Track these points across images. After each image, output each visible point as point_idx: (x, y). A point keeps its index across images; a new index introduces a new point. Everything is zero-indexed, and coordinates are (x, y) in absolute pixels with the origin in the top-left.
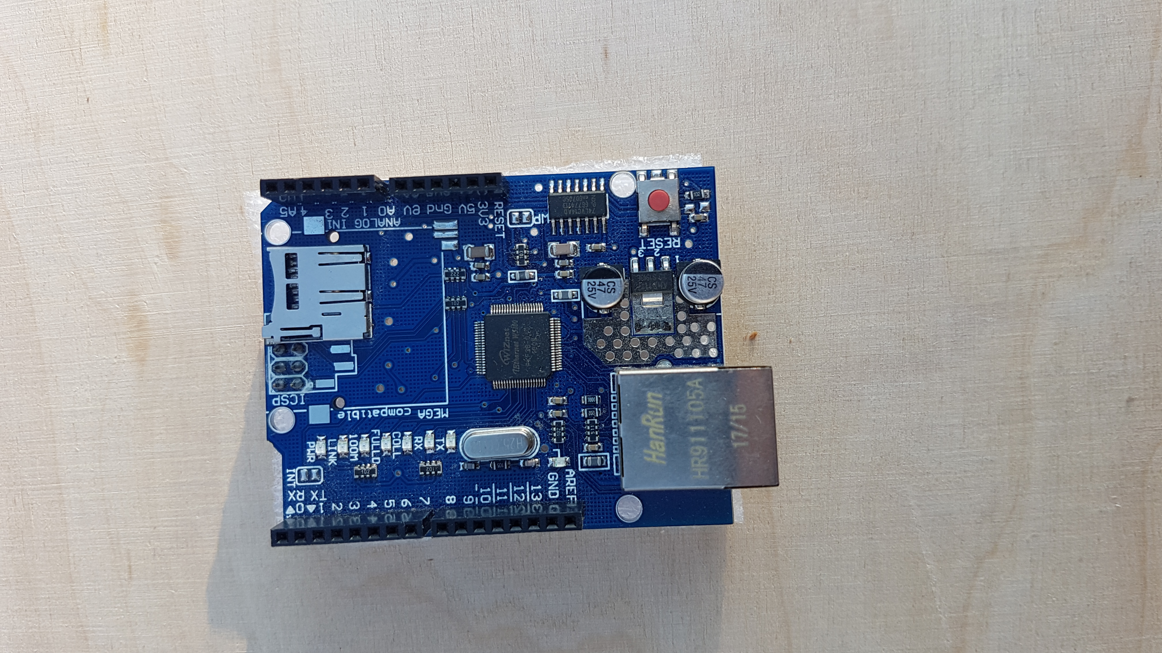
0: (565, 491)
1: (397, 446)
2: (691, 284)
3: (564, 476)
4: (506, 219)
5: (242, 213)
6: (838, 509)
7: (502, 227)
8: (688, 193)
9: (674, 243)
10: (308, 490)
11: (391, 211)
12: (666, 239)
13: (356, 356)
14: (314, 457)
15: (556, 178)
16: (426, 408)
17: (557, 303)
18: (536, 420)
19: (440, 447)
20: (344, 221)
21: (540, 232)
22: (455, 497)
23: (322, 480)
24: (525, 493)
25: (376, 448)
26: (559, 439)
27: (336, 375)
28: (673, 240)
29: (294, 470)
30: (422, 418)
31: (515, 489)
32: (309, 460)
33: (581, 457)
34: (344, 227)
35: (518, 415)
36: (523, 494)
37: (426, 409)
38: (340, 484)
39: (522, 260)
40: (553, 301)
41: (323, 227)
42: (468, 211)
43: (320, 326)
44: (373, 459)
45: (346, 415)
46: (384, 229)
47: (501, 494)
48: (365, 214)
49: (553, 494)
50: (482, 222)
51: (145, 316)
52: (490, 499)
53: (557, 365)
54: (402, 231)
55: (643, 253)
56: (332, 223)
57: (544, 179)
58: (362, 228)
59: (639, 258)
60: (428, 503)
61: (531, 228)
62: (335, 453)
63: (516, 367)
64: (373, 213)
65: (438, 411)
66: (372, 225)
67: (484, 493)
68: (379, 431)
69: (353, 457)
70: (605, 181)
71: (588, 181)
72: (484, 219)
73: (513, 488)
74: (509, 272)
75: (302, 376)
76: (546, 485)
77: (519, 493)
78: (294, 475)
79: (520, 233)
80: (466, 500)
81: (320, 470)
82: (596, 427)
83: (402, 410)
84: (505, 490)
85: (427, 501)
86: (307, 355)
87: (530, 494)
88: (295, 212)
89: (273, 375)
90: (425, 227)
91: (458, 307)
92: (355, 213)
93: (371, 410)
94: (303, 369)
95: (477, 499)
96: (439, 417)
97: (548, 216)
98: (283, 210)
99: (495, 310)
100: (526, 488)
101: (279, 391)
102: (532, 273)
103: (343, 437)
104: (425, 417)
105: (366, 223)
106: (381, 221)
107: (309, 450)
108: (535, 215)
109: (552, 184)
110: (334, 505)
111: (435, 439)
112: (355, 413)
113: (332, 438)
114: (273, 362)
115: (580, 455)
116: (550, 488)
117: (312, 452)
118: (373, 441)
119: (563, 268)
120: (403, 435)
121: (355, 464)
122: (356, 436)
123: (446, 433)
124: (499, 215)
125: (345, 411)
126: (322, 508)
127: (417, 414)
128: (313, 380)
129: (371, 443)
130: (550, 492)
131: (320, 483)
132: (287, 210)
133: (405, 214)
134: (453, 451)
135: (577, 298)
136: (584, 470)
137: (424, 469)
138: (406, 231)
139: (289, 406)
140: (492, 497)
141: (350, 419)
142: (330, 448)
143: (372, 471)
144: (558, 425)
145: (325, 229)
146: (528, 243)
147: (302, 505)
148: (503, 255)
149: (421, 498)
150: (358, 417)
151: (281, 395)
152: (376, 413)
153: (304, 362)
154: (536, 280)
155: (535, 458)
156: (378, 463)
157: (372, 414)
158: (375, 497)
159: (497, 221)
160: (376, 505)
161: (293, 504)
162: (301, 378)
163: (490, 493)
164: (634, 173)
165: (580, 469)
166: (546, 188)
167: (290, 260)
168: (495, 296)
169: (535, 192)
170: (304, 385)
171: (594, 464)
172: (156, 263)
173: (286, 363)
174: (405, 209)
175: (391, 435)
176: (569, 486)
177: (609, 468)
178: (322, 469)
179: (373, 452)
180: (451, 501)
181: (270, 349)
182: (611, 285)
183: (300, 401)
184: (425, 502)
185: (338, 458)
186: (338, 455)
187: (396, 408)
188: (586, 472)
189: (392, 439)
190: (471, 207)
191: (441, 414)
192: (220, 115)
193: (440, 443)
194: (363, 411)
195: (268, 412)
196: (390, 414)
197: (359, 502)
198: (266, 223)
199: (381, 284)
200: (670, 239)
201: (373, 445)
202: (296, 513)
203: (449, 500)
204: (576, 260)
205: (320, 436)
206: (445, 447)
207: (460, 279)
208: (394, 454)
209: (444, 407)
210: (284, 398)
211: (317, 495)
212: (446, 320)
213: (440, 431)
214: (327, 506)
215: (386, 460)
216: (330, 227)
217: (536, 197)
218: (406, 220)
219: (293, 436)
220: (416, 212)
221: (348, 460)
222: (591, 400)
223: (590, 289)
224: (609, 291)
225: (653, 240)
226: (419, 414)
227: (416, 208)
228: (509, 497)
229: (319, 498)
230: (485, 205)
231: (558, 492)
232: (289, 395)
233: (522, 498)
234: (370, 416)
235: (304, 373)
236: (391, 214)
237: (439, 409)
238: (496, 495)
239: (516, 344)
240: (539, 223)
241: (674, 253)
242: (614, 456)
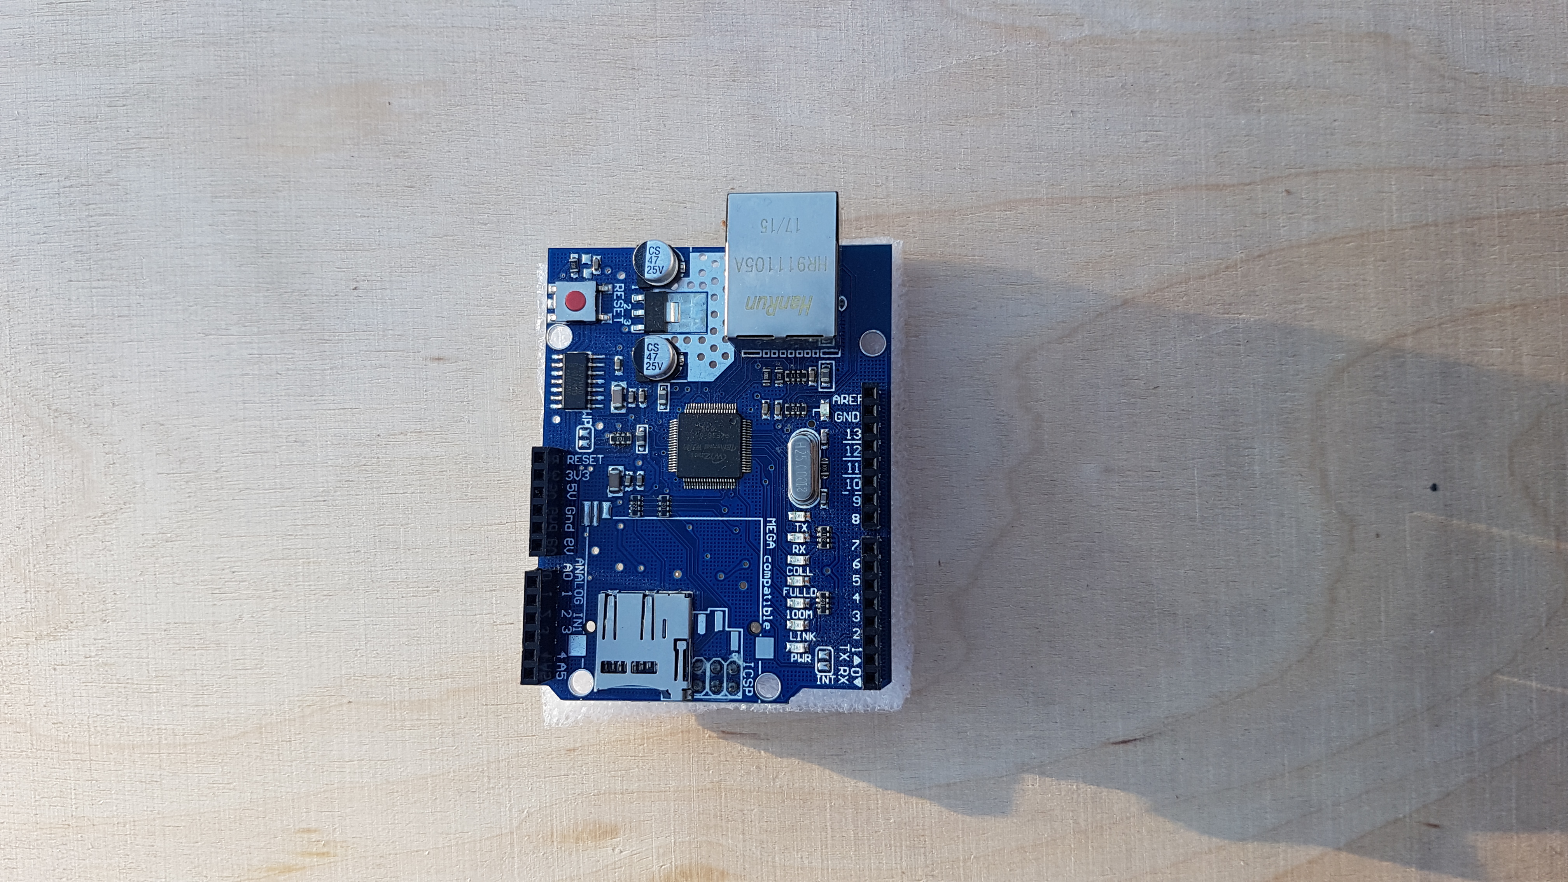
0: (854, 405)
1: (800, 570)
2: (655, 271)
3: (838, 405)
4: (585, 453)
5: (574, 750)
6: (896, 149)
7: (592, 458)
8: (572, 275)
9: (620, 290)
10: (839, 663)
11: (569, 567)
12: (615, 298)
13: (709, 609)
14: (806, 655)
15: (548, 402)
16: (765, 540)
17: (670, 406)
18: (783, 432)
19: (804, 528)
20: (575, 615)
21: (600, 420)
22: (854, 515)
23: (830, 648)
24: (853, 445)
25: (801, 592)
26: (802, 409)
27: (727, 629)
28: (617, 291)
29: (819, 677)
30: (774, 545)
31: (849, 454)
32: (809, 660)
33: (822, 388)
34: (581, 615)
35: (777, 448)
36: (855, 447)
37: (767, 541)
38: (834, 630)
39: (626, 439)
40: (668, 410)
41: (580, 636)
42: (574, 491)
43: (676, 641)
44: (812, 595)
45: (767, 621)
46: (586, 575)
47: (853, 469)
48: (570, 593)
49: (856, 418)
50: (586, 477)
51: (676, 868)
52: (857, 480)
53: (731, 408)
54: (589, 557)
55: (627, 320)
56: (576, 627)
57: (549, 414)
58: (583, 597)
59: (632, 324)
60: (858, 541)
61: (595, 430)
62: (804, 633)
63: (731, 448)
64: (569, 585)
65: (769, 529)
66: (580, 586)
67: (851, 486)
68: (785, 588)
69: (809, 616)
70: (554, 354)
71: (554, 370)
72: (583, 475)
73: (848, 457)
74: (637, 452)
75: (725, 664)
76: (846, 424)
77: (853, 451)
78: (823, 677)
79: (599, 440)
80: (857, 503)
81: (820, 650)
82: (793, 372)
83: (766, 564)
84: (850, 464)
85: (856, 543)
86: (705, 658)
87: (853, 439)
88: (563, 664)
89: (723, 693)
90: (586, 534)
91: (668, 503)
92: (568, 603)
93: (764, 595)
94: (719, 662)
95: (856, 493)
96: (775, 527)
97: (584, 411)
98: (560, 676)
99: (673, 469)
100: (848, 444)
101: (738, 688)
102: (640, 429)
103: (789, 624)
104: (774, 542)
105: (578, 593)
106: (577, 577)
107: (799, 660)
108: (583, 424)
109: (554, 406)
110: (855, 637)
111: (795, 532)
112: (766, 611)
113: (789, 636)
114: (710, 693)
115: (820, 390)
116: (850, 420)
117: (801, 657)
118: (795, 595)
119: (636, 398)
120: (790, 565)
121: (815, 613)
122: (788, 612)
123: (791, 521)
124: (580, 460)
125: (764, 621)
126: (857, 650)
127: (770, 549)
128: (731, 652)
129: (796, 597)
130: (853, 421)
131: (832, 650)
132: (560, 671)
133: (572, 553)
134: (808, 514)
135: (667, 386)
136: (834, 387)
137: (824, 544)
138: (590, 553)
139: (754, 679)
140: (856, 478)
141: (772, 618)
142: (799, 639)
143: (823, 596)
144: (789, 409)
145: (582, 634)
146: (611, 432)
147: (853, 669)
148: (620, 457)
149: (853, 549)
150: (770, 609)
151: (744, 686)
152: (767, 591)
153: (711, 661)
154: (647, 426)
155: (820, 434)
156: (816, 591)
157: (768, 595)
158: (849, 595)
159: (586, 462)
160: (857, 594)
161: (851, 679)
162: (728, 665)
163: (852, 479)
164: (549, 325)
165: (833, 390)
166: (557, 412)
167: (608, 667)
168: (660, 467)
169: (560, 423)
170: (734, 662)
171: (828, 375)
172: (621, 852)
173: (711, 679)
174: (568, 553)
175: (789, 576)
176: (848, 402)
177: (833, 362)
178: (819, 648)
179: (805, 595)
180: (858, 519)
181: (697, 696)
182: (651, 347)
183: (750, 667)
184: (857, 544)
185: (809, 631)
186: (805, 631)
187: (764, 570)
188: (836, 384)
189: (793, 575)
190: (571, 487)
191: (772, 526)
192: (471, 770)
193: (801, 527)
194: (765, 603)
195: (759, 701)
196: (769, 576)
197: (853, 611)
198: (571, 693)
199: (640, 580)
200: (615, 293)
201: (798, 595)
202: (861, 676)
203: (856, 521)
204: (629, 385)
205: (786, 649)
206: (804, 522)
207: (640, 501)
208: (808, 574)
209: (766, 522)
210: (746, 683)
211: (844, 654)
212: (680, 517)
213: (789, 527)
214: (855, 644)
215: (813, 582)
216: (580, 629)
217: (566, 422)
218: (578, 552)
219: (784, 676)
220: (571, 542)
221: (811, 621)
222: (766, 376)
223: (654, 368)
224: (656, 349)
225: (615, 309)
226: (771, 547)
227: (567, 541)
228: (857, 461)
229: (848, 652)
230: (570, 473)
231: (854, 413)
232: (744, 678)
233: (857, 448)
234: (770, 597)
235: (723, 662)
236: (571, 568)
237: (768, 527)
238: (853, 473)
239: (707, 446)
240: (591, 420)
241: (629, 290)
242: (822, 356)
